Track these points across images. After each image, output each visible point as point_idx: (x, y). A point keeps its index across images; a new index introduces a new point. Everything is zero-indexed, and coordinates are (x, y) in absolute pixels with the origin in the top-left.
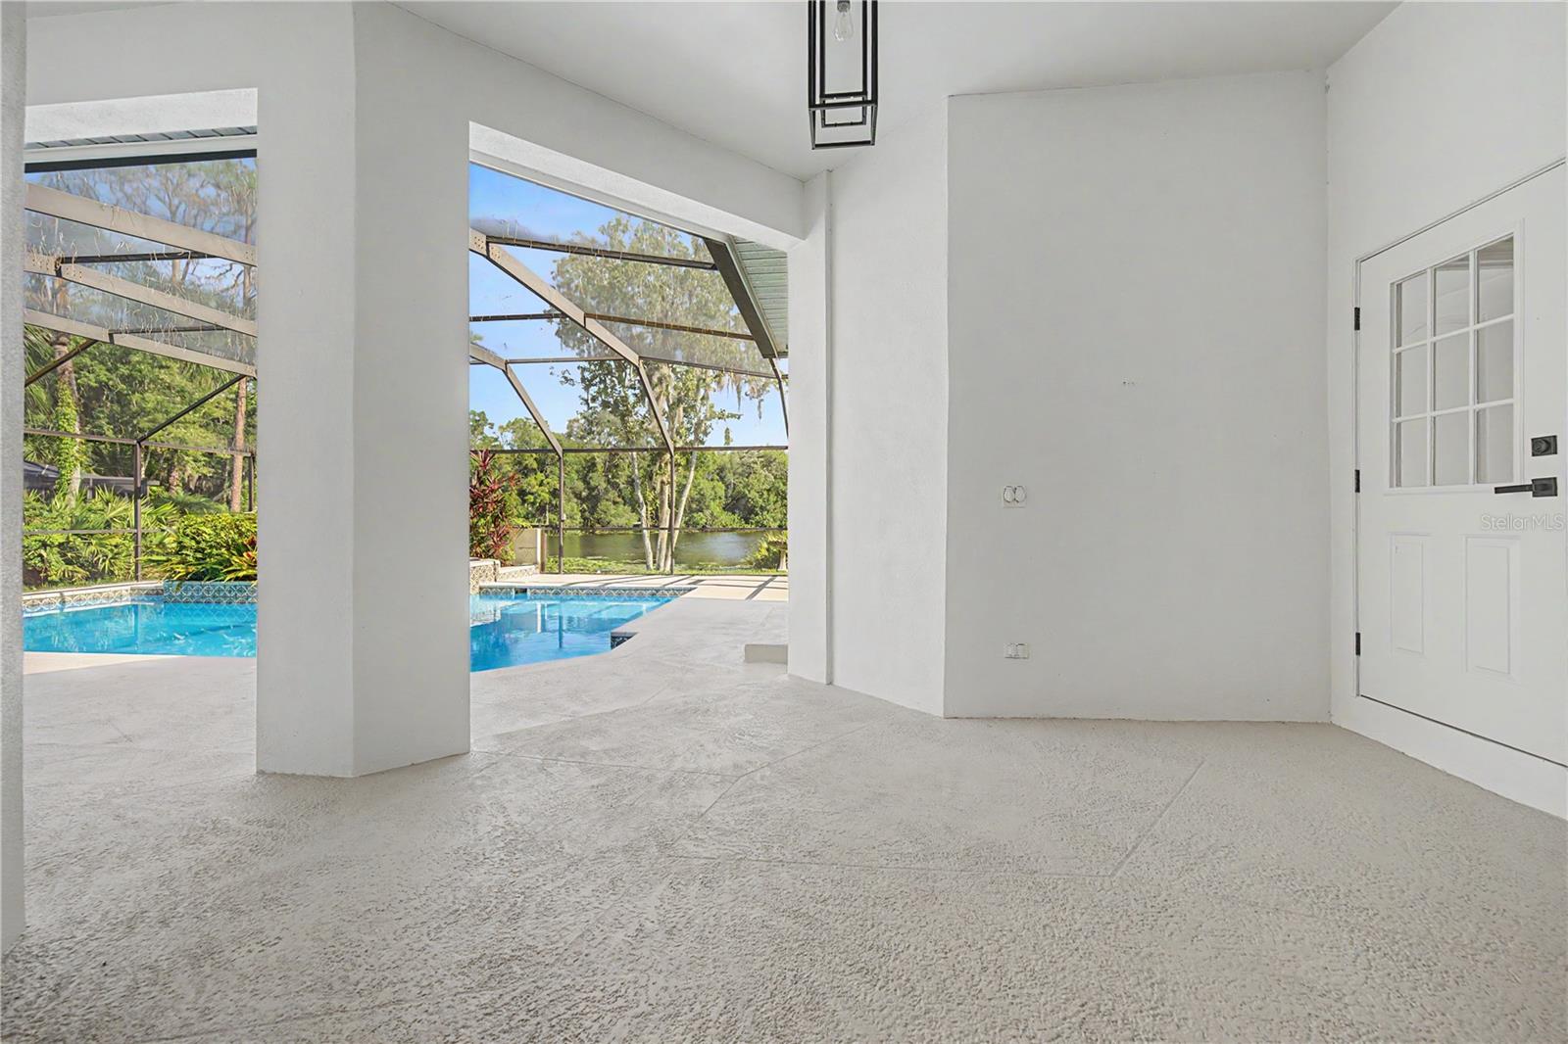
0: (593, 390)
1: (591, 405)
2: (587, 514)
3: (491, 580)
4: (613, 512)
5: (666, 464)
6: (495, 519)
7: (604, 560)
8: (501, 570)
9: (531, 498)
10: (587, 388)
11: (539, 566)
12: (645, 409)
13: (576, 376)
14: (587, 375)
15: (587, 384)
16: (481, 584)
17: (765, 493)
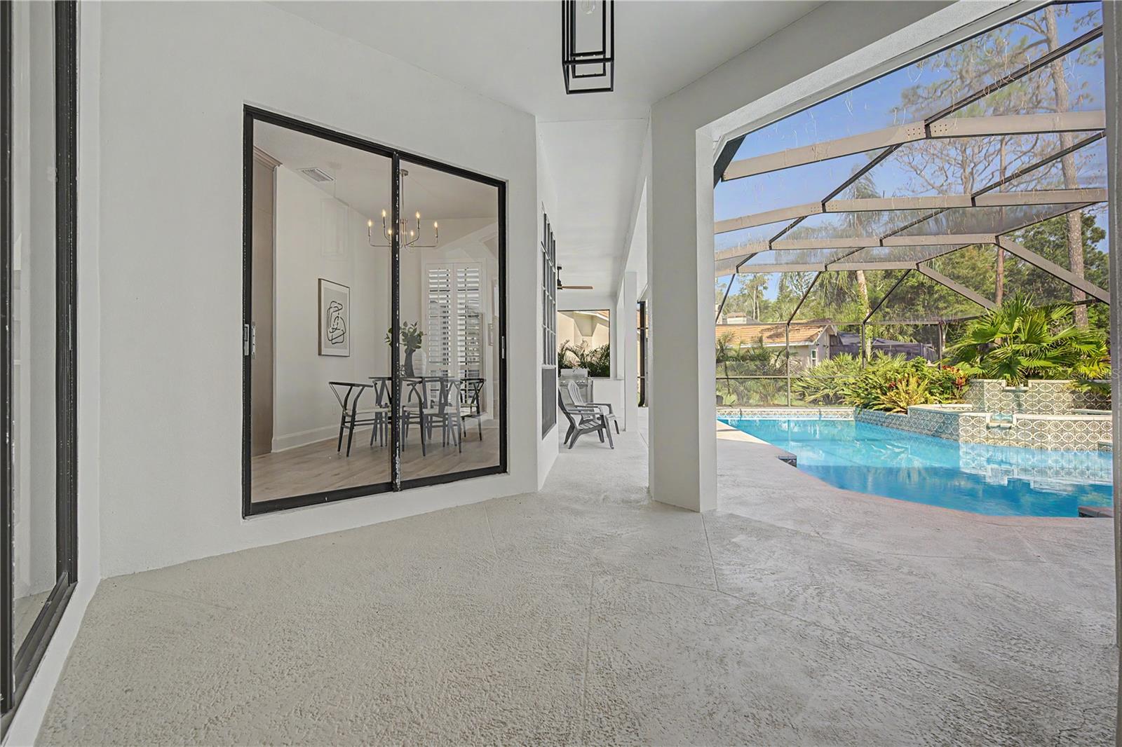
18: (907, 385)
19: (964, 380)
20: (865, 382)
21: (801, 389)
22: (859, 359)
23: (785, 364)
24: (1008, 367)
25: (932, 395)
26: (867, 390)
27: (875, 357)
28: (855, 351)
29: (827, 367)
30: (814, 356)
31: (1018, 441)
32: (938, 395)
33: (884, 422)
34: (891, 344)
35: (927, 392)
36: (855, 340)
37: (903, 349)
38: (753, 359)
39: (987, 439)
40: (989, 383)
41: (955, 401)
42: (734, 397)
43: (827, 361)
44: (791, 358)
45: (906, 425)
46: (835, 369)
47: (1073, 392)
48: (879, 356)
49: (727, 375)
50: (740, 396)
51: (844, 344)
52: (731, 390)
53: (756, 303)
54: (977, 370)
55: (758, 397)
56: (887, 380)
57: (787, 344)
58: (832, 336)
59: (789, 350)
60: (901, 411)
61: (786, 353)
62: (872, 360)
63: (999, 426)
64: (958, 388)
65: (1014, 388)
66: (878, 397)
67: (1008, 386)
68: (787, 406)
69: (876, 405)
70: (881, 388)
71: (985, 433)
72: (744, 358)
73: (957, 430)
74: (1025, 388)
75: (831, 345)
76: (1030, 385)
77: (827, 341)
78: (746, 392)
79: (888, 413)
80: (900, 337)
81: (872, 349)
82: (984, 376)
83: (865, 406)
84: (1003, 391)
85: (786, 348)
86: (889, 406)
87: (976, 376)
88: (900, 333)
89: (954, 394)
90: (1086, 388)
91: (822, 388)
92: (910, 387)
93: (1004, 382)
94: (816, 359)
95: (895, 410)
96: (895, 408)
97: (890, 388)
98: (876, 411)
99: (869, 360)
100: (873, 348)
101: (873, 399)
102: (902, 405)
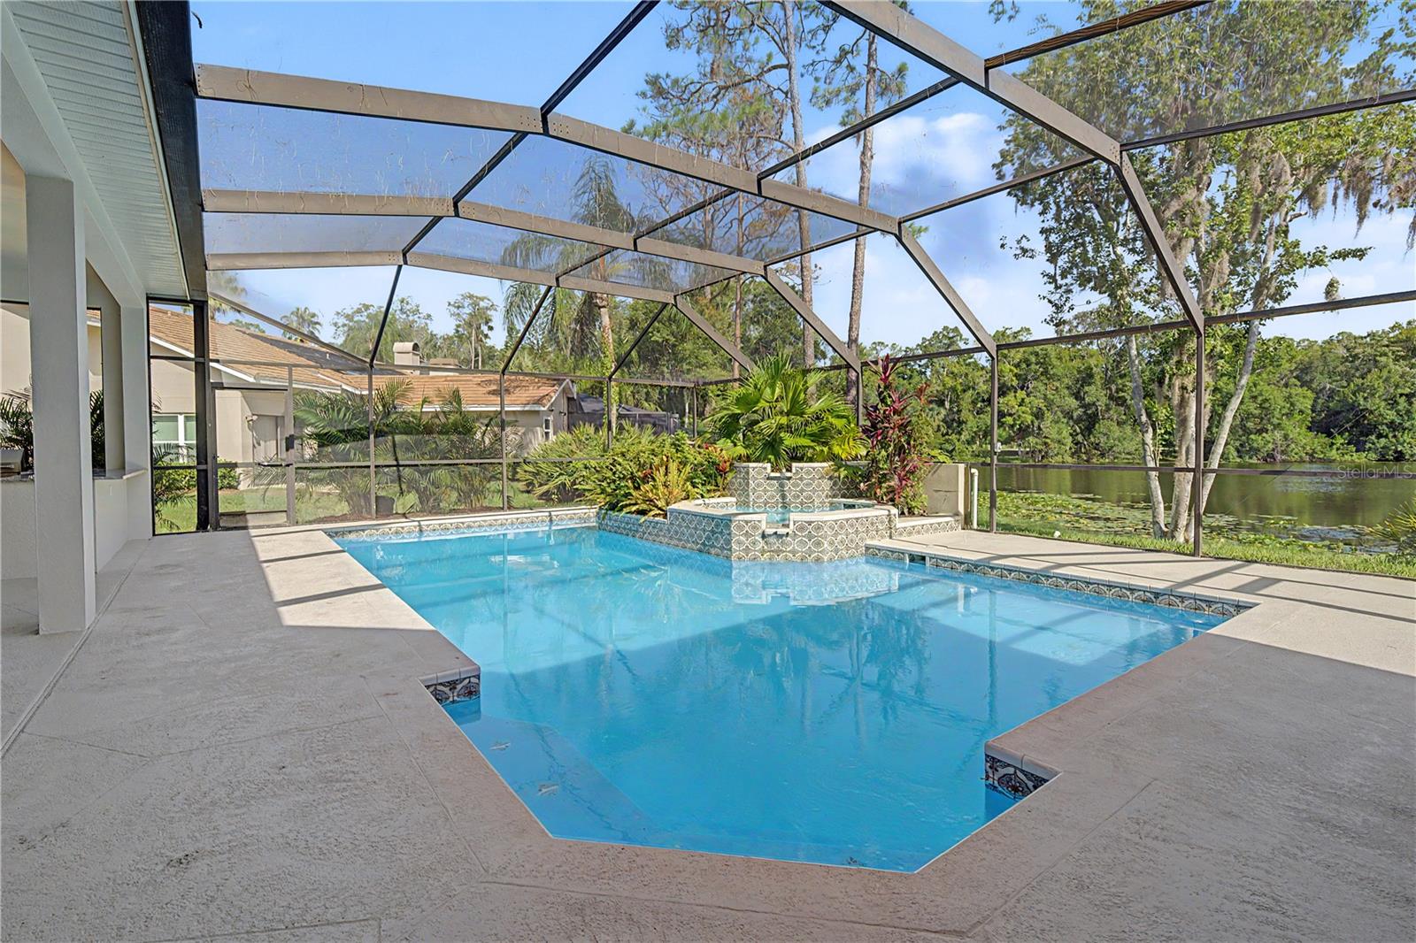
0: (1063, 260)
1: (1060, 282)
2: (1080, 438)
3: (883, 537)
4: (1117, 434)
5: (1189, 358)
6: (900, 450)
7: (1093, 500)
8: (901, 523)
9: (1009, 420)
10: (1053, 260)
11: (961, 518)
12: (1153, 273)
13: (1038, 244)
14: (1053, 238)
15: (1053, 253)
16: (869, 542)
17: (1402, 400)
18: (666, 474)
19: (728, 464)
20: (611, 470)
21: (528, 477)
22: (603, 433)
23: (498, 439)
24: (771, 446)
25: (694, 487)
26: (614, 481)
27: (621, 428)
28: (597, 419)
29: (563, 443)
30: (547, 427)
31: (794, 552)
32: (700, 486)
33: (637, 531)
34: (638, 413)
35: (688, 483)
36: (597, 406)
37: (648, 419)
38: (444, 431)
39: (763, 552)
40: (754, 468)
41: (719, 493)
42: (412, 498)
43: (564, 435)
44: (508, 429)
45: (664, 536)
46: (574, 447)
47: (831, 478)
48: (626, 428)
49: (396, 460)
50: (423, 496)
51: (586, 411)
52: (404, 487)
53: (476, 349)
54: (740, 450)
55: (455, 495)
56: (641, 466)
57: (502, 408)
58: (570, 400)
59: (504, 417)
60: (659, 514)
61: (499, 421)
62: (617, 434)
63: (776, 533)
64: (721, 475)
65: (778, 475)
66: (630, 494)
67: (773, 471)
68: (502, 509)
69: (626, 506)
70: (633, 478)
71: (761, 544)
72: (428, 430)
73: (728, 542)
74: (789, 474)
75: (569, 413)
76: (794, 471)
77: (564, 406)
78: (432, 489)
79: (643, 519)
80: (646, 404)
81: (617, 418)
82: (748, 459)
83: (613, 507)
84: (768, 479)
85: (500, 412)
86: (644, 506)
87: (740, 458)
88: (646, 400)
89: (717, 485)
90: (843, 473)
91: (555, 475)
92: (670, 477)
93: (768, 466)
94: (551, 431)
95: (652, 513)
96: (651, 510)
97: (645, 480)
98: (629, 515)
99: (614, 434)
100: (620, 417)
101: (623, 496)
102: (659, 504)
